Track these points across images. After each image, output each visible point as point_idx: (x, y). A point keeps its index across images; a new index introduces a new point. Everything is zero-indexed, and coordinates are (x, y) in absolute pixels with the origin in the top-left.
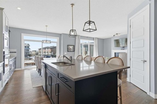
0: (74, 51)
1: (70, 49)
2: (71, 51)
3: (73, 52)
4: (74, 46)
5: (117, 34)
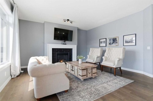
5: (68, 20)
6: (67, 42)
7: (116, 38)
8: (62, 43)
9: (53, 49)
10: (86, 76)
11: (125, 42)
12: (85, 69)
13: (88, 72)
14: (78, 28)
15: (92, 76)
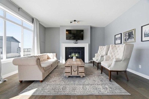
5: (75, 21)
6: (79, 41)
7: (132, 32)
8: (74, 42)
9: (66, 48)
10: (70, 74)
11: (145, 35)
12: (70, 67)
13: (72, 69)
14: (91, 26)
15: (78, 74)
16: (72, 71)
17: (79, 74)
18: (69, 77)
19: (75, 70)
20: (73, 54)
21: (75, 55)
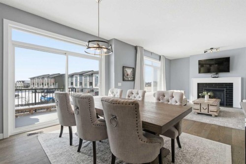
0: (134, 80)
1: (128, 75)
2: (130, 79)
3: (132, 82)
4: (134, 70)
5: (212, 49)
8: (213, 76)
9: (198, 84)
10: (199, 111)
12: (199, 104)
15: (208, 112)
16: (202, 108)
17: (210, 112)
18: (199, 113)
19: (205, 108)
20: (205, 93)
21: (208, 93)
